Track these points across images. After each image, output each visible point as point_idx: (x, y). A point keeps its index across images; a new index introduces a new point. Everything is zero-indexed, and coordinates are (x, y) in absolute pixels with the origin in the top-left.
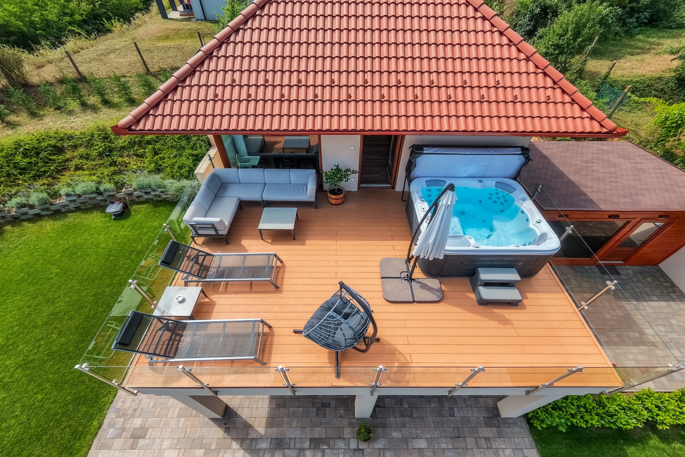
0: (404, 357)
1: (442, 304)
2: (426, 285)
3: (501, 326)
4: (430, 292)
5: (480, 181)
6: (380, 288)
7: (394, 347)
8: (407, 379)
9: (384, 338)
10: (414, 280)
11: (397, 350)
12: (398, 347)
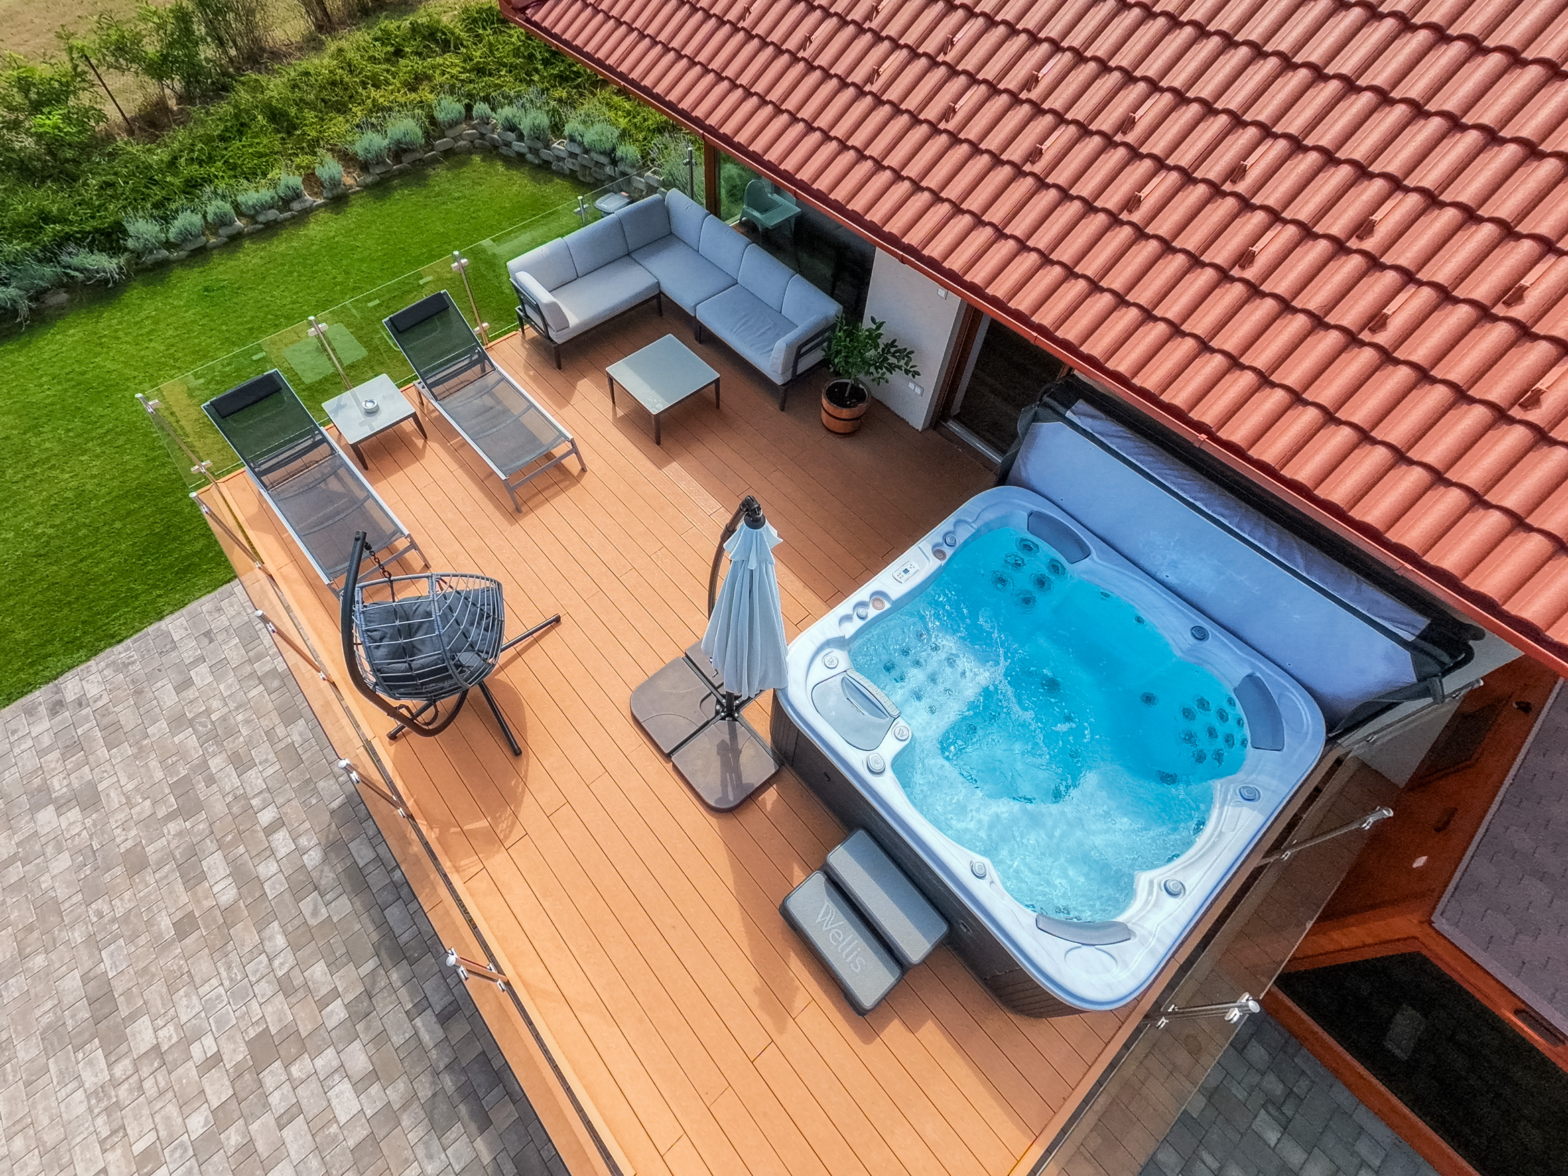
0: (513, 824)
1: (713, 821)
2: (737, 753)
3: (754, 1001)
4: (723, 773)
5: (1200, 634)
6: (653, 667)
7: (523, 791)
8: (463, 863)
9: (533, 760)
10: (735, 719)
11: (519, 803)
12: (528, 799)
